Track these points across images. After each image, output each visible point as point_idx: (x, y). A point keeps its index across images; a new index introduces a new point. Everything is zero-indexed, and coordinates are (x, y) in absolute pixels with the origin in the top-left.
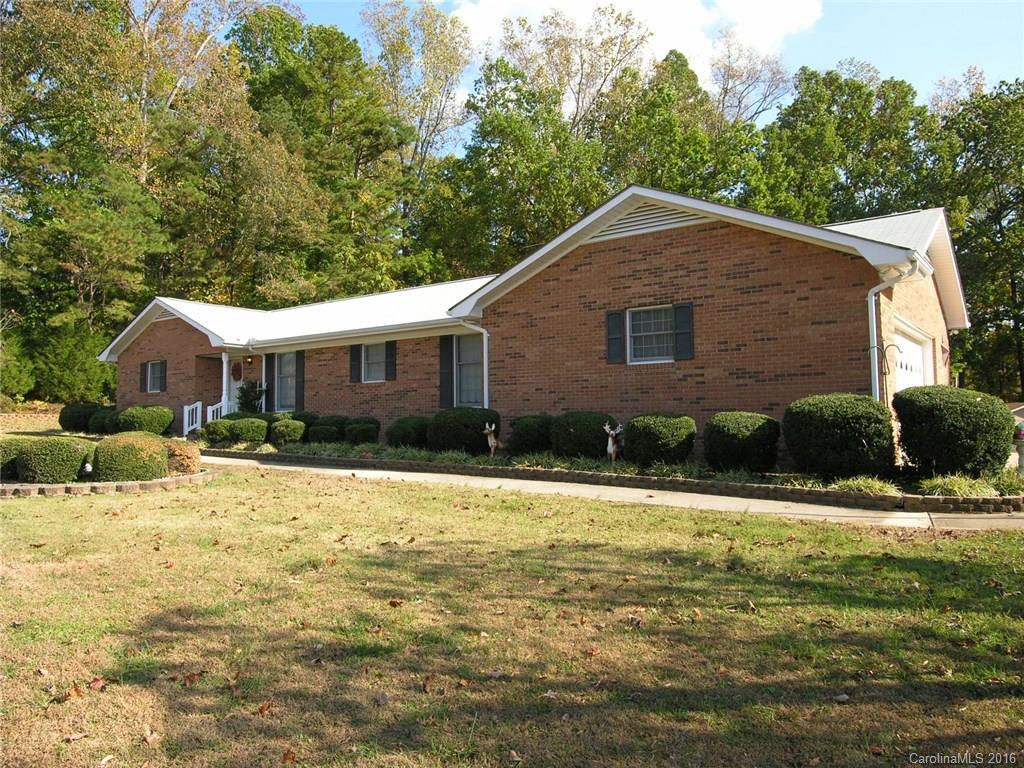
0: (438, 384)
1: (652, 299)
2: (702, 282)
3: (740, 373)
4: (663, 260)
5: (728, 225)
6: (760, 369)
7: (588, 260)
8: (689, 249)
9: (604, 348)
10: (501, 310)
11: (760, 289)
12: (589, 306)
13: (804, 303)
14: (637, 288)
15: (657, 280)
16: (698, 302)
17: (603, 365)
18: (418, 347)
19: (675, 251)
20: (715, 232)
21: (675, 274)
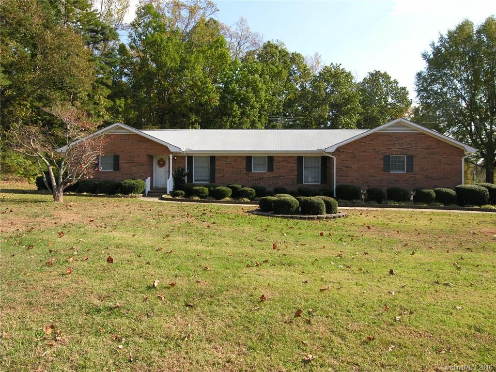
0: (296, 174)
1: (400, 153)
2: (417, 150)
3: (427, 177)
4: (404, 141)
5: (424, 134)
6: (432, 176)
7: (377, 138)
8: (413, 139)
9: (382, 167)
10: (341, 150)
11: (434, 154)
12: (377, 153)
13: (445, 159)
14: (395, 149)
15: (402, 147)
16: (415, 155)
17: (382, 172)
18: (286, 159)
19: (408, 139)
20: (420, 136)
21: (407, 146)
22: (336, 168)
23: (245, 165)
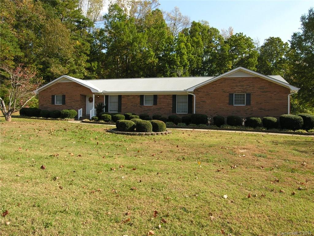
0: (172, 107)
1: (241, 92)
2: (253, 89)
3: (261, 109)
4: (244, 83)
5: (259, 78)
6: (265, 108)
7: (224, 81)
8: (250, 82)
9: (228, 101)
10: (199, 90)
11: (266, 92)
12: (225, 92)
13: (275, 96)
14: (237, 89)
15: (242, 88)
16: (252, 93)
17: (228, 105)
18: (165, 97)
19: (247, 82)
20: (256, 79)
21: (247, 87)
22: (196, 103)
23: (139, 100)
